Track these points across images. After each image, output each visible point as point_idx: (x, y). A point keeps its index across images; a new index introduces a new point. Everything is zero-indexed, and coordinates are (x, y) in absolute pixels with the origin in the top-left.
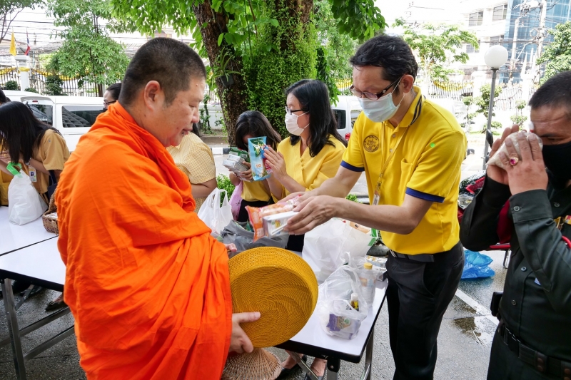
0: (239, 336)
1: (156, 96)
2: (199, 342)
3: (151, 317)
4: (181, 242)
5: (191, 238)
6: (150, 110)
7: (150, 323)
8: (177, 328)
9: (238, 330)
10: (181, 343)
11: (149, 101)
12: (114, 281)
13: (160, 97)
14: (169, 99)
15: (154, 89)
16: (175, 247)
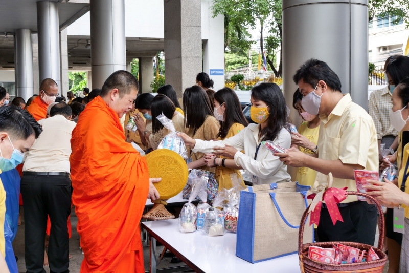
0: (152, 188)
1: (116, 95)
2: (136, 188)
3: (117, 177)
4: (127, 153)
5: (131, 152)
6: (112, 100)
7: (116, 180)
8: (127, 181)
9: (151, 184)
10: (129, 188)
11: (112, 96)
12: (104, 164)
13: (117, 95)
14: (121, 97)
15: (116, 92)
16: (124, 154)
